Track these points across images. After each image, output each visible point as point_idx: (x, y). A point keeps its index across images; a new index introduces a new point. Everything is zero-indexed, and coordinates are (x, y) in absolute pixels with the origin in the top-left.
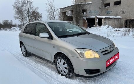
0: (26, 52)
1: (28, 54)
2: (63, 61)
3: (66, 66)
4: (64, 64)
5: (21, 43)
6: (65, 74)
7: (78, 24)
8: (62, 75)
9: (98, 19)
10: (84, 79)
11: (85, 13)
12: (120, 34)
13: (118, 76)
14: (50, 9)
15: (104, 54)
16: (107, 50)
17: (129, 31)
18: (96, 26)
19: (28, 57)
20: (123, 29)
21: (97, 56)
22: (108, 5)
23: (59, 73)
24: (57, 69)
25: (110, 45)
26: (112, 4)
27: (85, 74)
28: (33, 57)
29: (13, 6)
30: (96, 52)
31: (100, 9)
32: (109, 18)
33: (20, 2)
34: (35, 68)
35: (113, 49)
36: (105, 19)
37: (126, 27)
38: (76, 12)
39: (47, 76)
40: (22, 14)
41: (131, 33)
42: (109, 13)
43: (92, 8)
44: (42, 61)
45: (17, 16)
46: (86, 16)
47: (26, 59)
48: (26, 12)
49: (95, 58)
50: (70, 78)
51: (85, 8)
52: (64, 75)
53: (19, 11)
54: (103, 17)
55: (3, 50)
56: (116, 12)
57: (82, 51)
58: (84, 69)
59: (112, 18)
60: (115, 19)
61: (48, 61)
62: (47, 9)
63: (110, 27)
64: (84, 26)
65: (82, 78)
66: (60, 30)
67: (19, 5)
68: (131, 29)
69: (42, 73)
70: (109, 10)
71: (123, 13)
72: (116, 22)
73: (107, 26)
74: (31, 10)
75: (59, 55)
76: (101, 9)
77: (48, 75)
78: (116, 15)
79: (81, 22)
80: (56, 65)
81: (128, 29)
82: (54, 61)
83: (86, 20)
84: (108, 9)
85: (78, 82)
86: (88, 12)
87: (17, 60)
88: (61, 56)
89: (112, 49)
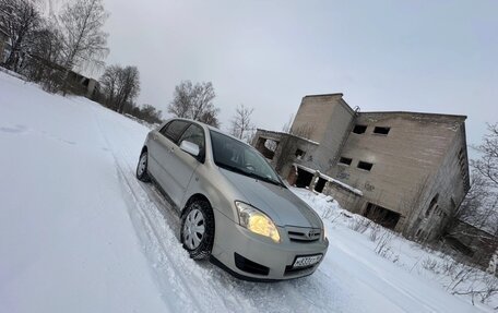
0: (145, 171)
1: (145, 177)
2: (201, 217)
3: (202, 229)
4: (200, 223)
5: (145, 150)
6: (192, 247)
7: (278, 170)
8: (185, 247)
9: (320, 178)
10: (227, 276)
11: (299, 157)
12: (348, 222)
13: (303, 303)
14: (239, 122)
15: (292, 239)
16: (302, 234)
17: (368, 225)
18: (310, 189)
19: (142, 183)
20: (358, 217)
21: (276, 237)
22: (348, 161)
23: (182, 241)
24: (182, 229)
25: (315, 226)
26: (355, 163)
27: (232, 265)
28: (153, 188)
29: (177, 88)
30: (277, 226)
31: (330, 161)
32: (340, 186)
33: (193, 87)
34: (139, 209)
35: (317, 237)
36: (332, 183)
37: (365, 215)
38: (285, 147)
39: (152, 234)
40: (186, 109)
41: (369, 231)
42: (343, 177)
43: (316, 155)
44: (164, 202)
45: (175, 108)
46: (299, 162)
47: (137, 184)
48: (194, 108)
49: (269, 240)
50: (199, 261)
51: (303, 148)
52: (189, 250)
53: (183, 101)
54: (330, 179)
55: (106, 149)
56: (356, 181)
57: (249, 211)
58: (235, 254)
59: (345, 189)
60: (350, 191)
61: (173, 204)
62: (234, 120)
63: (336, 203)
64: (289, 179)
65: (224, 273)
66: (233, 159)
67: (188, 92)
68: (373, 224)
69: (146, 223)
70: (346, 172)
71: (370, 188)
72: (350, 199)
73: (329, 198)
74: (205, 110)
75: (199, 201)
76: (333, 163)
77: (156, 234)
78: (355, 187)
79: (286, 170)
80: (184, 220)
81: (367, 220)
82: (185, 210)
83: (297, 169)
84: (344, 169)
85: (210, 277)
86: (306, 158)
87: (116, 177)
88: (200, 204)
89: (314, 238)
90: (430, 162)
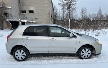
9: (22, 22)
26: (27, 12)
42: (26, 18)
46: (8, 18)
71: (36, 19)
76: (20, 14)
83: (9, 22)
84: (25, 15)
86: (10, 16)
90: (48, 5)
